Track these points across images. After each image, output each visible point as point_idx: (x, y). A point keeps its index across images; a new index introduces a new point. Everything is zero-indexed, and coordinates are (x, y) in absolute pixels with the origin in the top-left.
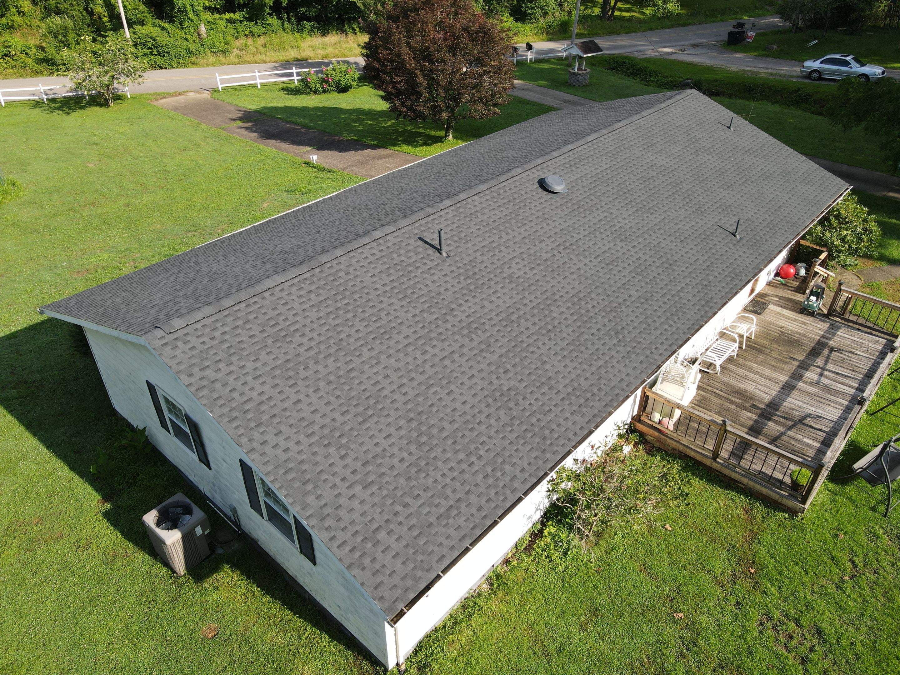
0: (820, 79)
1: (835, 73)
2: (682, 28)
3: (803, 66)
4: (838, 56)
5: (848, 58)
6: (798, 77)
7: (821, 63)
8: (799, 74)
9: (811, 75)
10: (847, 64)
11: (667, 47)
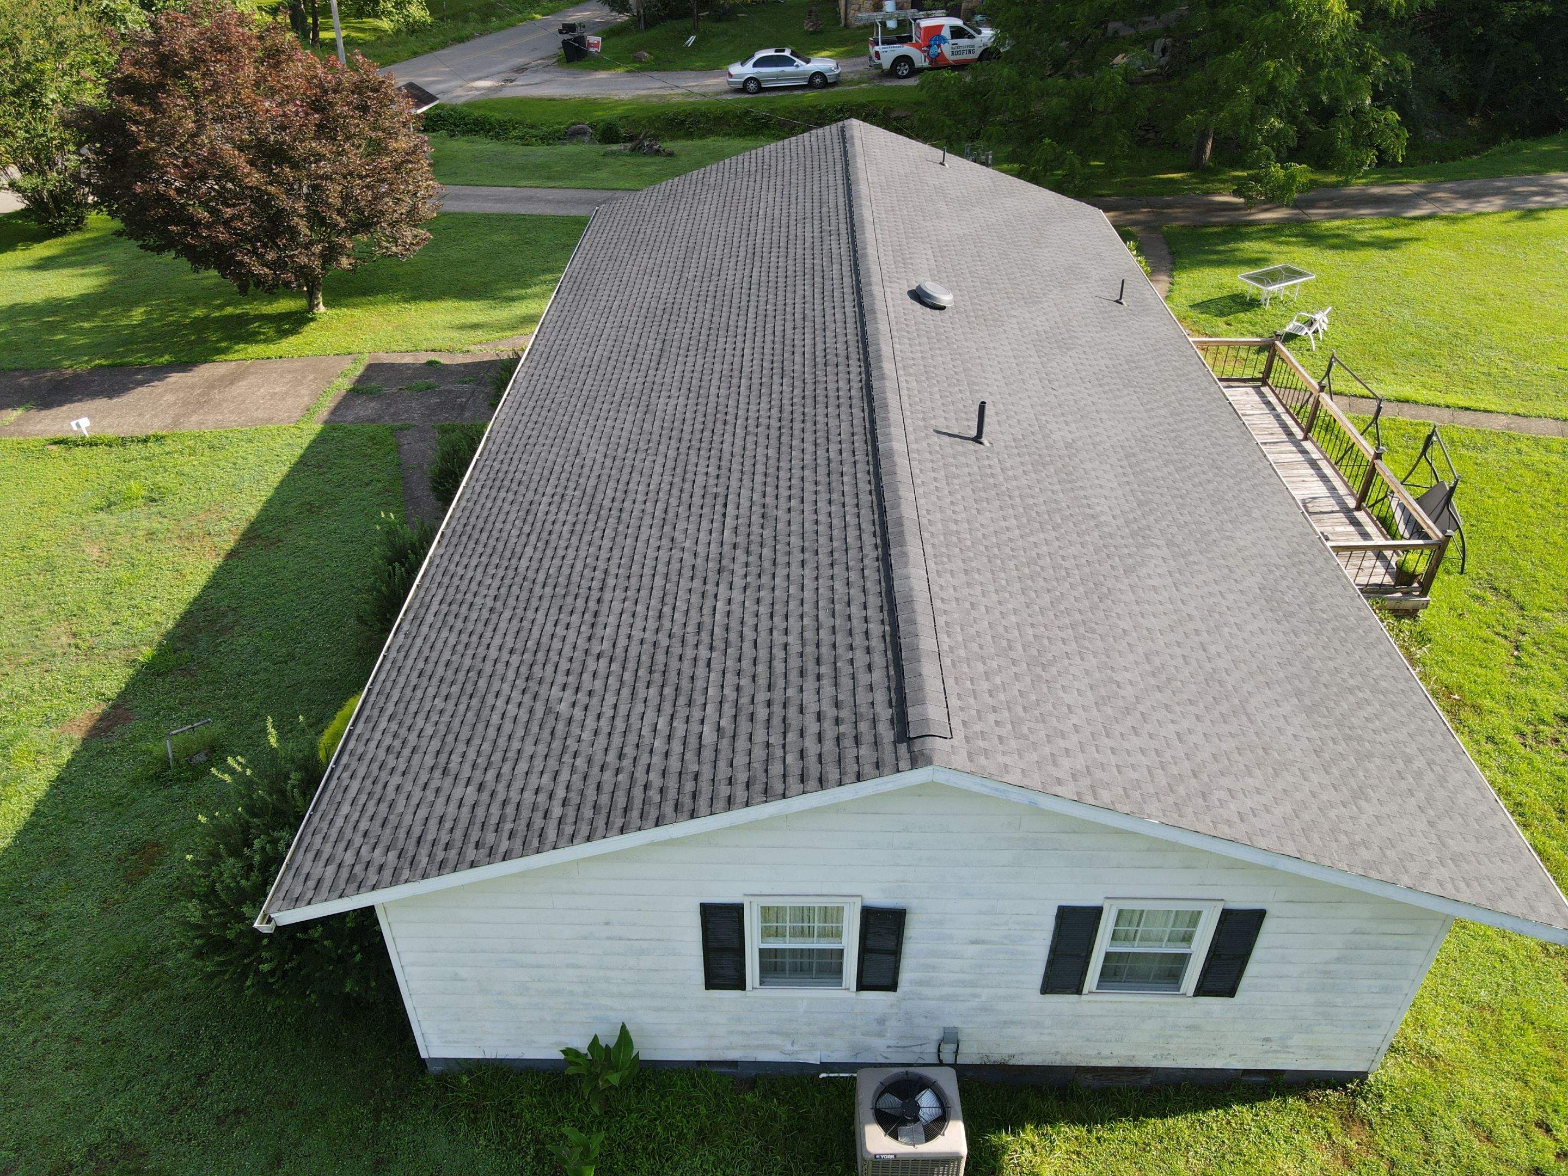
0: (761, 90)
1: (777, 77)
2: (461, 46)
3: (731, 76)
4: (771, 52)
5: (787, 53)
6: (726, 92)
7: (755, 65)
8: (727, 87)
9: (751, 86)
10: (789, 62)
11: (480, 79)
